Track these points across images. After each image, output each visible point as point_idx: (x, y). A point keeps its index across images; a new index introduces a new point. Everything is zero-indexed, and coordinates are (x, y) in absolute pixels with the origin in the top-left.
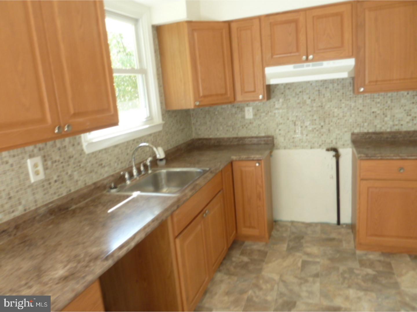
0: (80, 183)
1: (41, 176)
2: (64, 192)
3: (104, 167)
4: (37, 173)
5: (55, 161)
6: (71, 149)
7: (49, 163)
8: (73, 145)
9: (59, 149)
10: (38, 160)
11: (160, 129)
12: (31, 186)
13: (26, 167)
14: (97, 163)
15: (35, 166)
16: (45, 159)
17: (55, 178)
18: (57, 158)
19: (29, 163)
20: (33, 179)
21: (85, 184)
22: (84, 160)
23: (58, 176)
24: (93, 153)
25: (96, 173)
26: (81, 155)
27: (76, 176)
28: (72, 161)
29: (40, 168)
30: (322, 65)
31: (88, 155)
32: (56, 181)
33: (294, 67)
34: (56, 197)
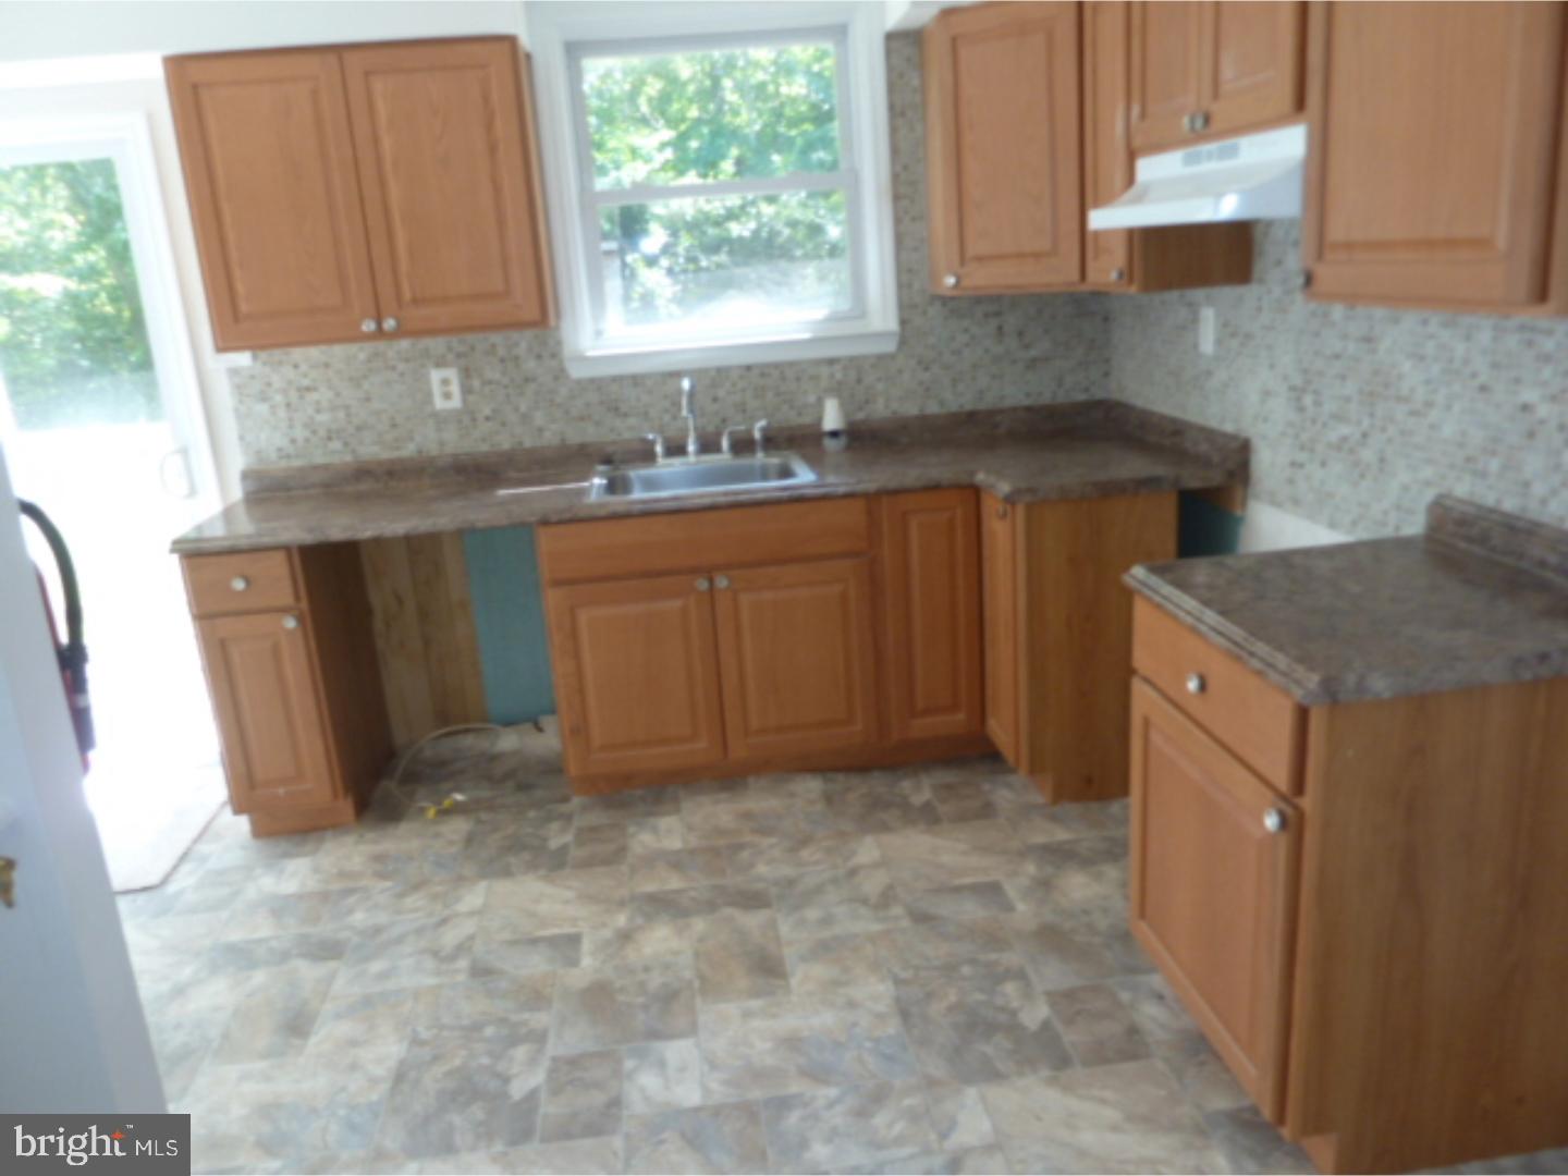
0: (547, 434)
1: (456, 402)
2: (506, 444)
3: (626, 415)
4: (447, 396)
5: (490, 382)
6: (530, 365)
7: (476, 383)
8: (539, 357)
9: (502, 360)
10: (452, 374)
11: (890, 347)
12: (435, 415)
13: (428, 382)
14: (602, 403)
15: (445, 382)
16: (466, 373)
17: (487, 411)
18: (497, 376)
19: (436, 376)
20: (439, 403)
21: (563, 440)
22: (564, 391)
23: (494, 411)
24: (592, 381)
25: (597, 424)
26: (556, 378)
27: (539, 418)
28: (532, 387)
29: (455, 388)
30: (1233, 152)
31: (579, 382)
32: (487, 419)
33: (1188, 161)
34: (485, 448)
